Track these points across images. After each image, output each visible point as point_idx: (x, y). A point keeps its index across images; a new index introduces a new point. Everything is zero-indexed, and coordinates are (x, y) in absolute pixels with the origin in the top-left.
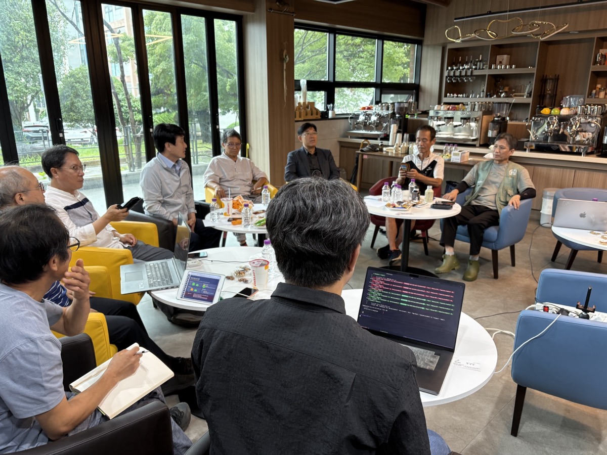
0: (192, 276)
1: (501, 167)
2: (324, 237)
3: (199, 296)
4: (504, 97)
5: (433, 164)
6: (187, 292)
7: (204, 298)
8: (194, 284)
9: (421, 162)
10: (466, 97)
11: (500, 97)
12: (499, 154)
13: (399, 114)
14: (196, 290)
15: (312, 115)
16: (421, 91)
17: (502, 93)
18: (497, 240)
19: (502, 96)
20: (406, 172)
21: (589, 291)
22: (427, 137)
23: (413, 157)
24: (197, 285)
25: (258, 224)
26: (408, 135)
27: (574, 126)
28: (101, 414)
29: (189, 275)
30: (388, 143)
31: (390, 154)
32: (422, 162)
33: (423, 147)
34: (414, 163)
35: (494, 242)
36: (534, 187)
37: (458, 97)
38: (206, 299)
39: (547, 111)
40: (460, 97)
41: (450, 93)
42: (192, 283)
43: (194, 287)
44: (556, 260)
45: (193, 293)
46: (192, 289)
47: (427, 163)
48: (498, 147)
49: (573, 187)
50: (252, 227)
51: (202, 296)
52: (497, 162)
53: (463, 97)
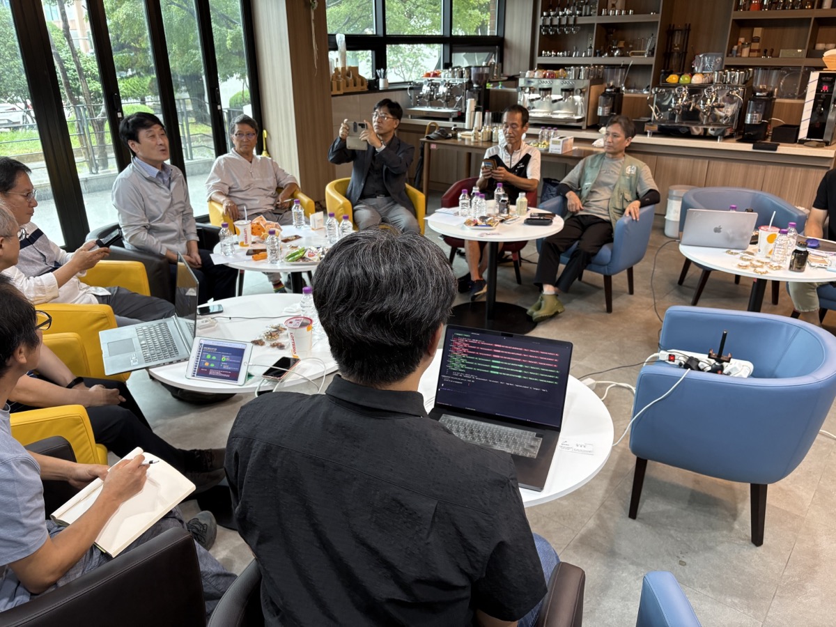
0: (205, 346)
1: (615, 162)
2: (392, 322)
3: (218, 373)
4: (618, 56)
5: (526, 159)
6: (200, 368)
7: (225, 375)
8: (209, 357)
9: (509, 156)
10: (567, 56)
11: (613, 56)
12: (612, 144)
13: (477, 83)
14: (212, 365)
15: (355, 85)
16: (507, 47)
17: (615, 50)
18: (610, 262)
19: (615, 54)
20: (491, 170)
21: (724, 336)
22: (516, 122)
23: (499, 149)
24: (214, 358)
25: (290, 259)
26: (490, 114)
27: (709, 100)
28: (100, 552)
29: (201, 344)
30: (464, 125)
31: (467, 143)
32: (511, 156)
33: (512, 135)
34: (501, 157)
35: (607, 265)
36: (657, 189)
37: (556, 56)
38: (228, 376)
39: (674, 78)
40: (560, 56)
41: (546, 51)
42: (206, 355)
43: (210, 361)
44: (684, 283)
45: (209, 369)
46: (207, 364)
47: (517, 157)
48: (611, 135)
49: (705, 186)
50: (282, 262)
51: (222, 373)
52: (611, 156)
53: (563, 56)
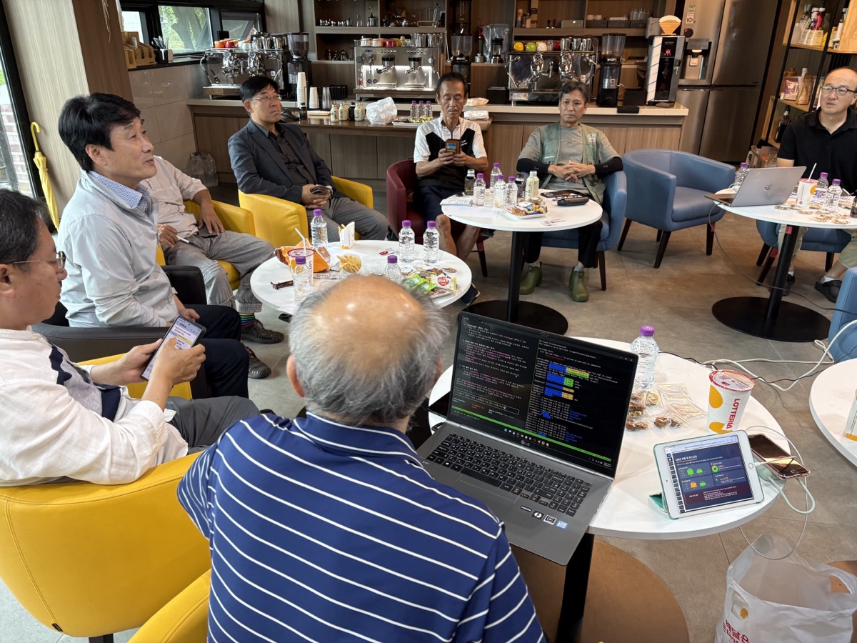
0: (676, 456)
3: (718, 494)
5: (469, 135)
6: (686, 495)
7: (729, 494)
8: (690, 472)
9: (449, 133)
10: (350, 26)
11: (400, 25)
14: (703, 484)
18: (609, 237)
19: (403, 24)
20: (454, 153)
24: (699, 471)
29: (668, 455)
32: (452, 132)
34: (439, 136)
36: (618, 155)
37: (336, 25)
38: (735, 493)
39: (520, 46)
40: (341, 25)
41: (324, 19)
42: (686, 470)
43: (696, 478)
46: (694, 485)
47: (458, 134)
51: (725, 492)
53: (345, 25)
